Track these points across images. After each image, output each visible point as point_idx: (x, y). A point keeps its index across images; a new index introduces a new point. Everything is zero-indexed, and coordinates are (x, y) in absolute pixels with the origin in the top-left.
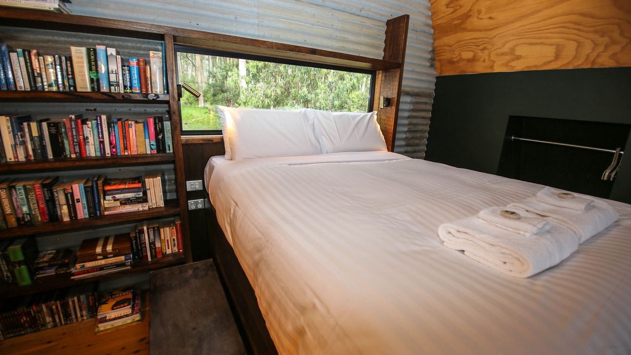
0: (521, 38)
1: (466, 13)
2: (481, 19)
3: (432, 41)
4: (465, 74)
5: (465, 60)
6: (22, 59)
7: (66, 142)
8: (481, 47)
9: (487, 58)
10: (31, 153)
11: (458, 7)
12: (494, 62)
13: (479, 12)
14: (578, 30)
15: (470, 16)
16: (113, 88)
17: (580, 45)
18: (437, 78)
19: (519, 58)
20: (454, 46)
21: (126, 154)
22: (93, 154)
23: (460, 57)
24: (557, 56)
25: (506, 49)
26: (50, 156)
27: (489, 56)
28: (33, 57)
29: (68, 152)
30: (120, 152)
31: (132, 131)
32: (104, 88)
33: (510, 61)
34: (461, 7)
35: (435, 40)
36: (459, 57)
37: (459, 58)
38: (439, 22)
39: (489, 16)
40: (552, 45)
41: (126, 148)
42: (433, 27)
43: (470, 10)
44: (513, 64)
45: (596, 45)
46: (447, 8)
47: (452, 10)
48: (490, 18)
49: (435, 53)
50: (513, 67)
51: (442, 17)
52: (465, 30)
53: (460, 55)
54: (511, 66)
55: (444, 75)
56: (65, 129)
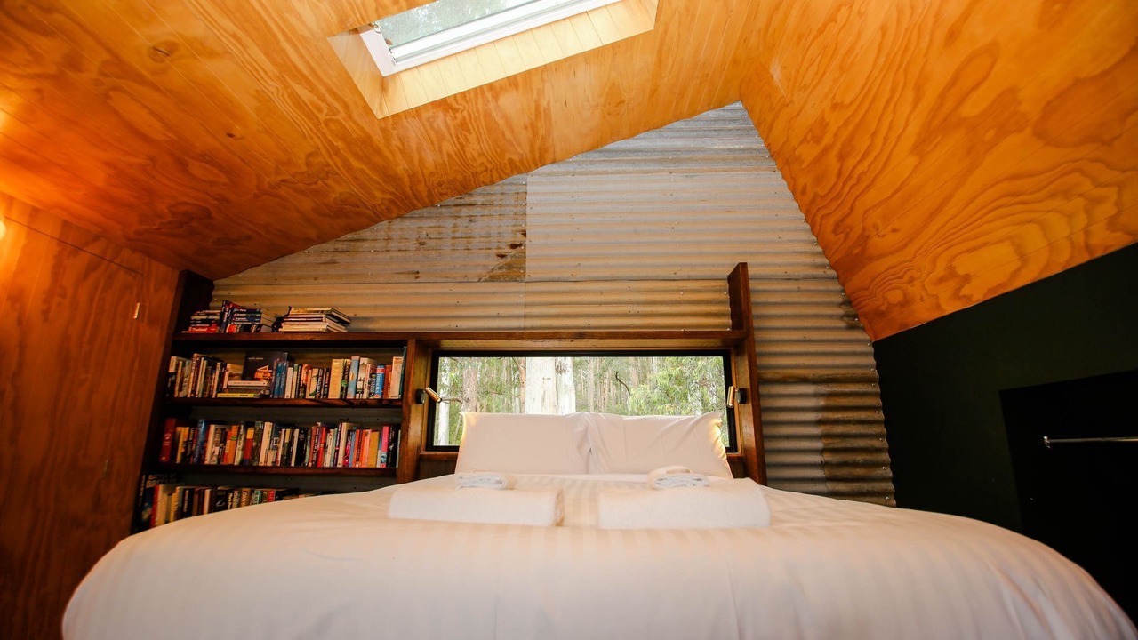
0: (951, 247)
1: (862, 234)
2: (884, 236)
3: (839, 287)
4: (907, 329)
5: (897, 304)
6: (296, 372)
7: (308, 449)
8: (906, 278)
9: (924, 294)
10: (279, 459)
11: (848, 230)
12: (936, 297)
13: (875, 227)
14: (1024, 203)
15: (868, 236)
16: (358, 395)
17: (1044, 227)
18: (875, 345)
19: (967, 279)
20: (871, 288)
21: (357, 466)
22: (328, 465)
23: (888, 303)
24: (1023, 258)
25: (940, 270)
26: (293, 464)
27: (923, 287)
28: (303, 370)
29: (306, 460)
30: (352, 463)
31: (367, 441)
32: (350, 396)
33: (958, 290)
34: (851, 228)
35: (843, 284)
36: (886, 303)
37: (886, 305)
38: (837, 257)
39: (890, 228)
40: (1001, 241)
41: (358, 460)
42: (832, 267)
43: (864, 229)
44: (965, 291)
45: (1070, 216)
46: (836, 235)
47: (843, 236)
48: (894, 231)
49: (853, 304)
50: (968, 298)
51: (837, 250)
52: (872, 259)
53: (885, 299)
54: (964, 296)
55: (881, 338)
56: (311, 435)
